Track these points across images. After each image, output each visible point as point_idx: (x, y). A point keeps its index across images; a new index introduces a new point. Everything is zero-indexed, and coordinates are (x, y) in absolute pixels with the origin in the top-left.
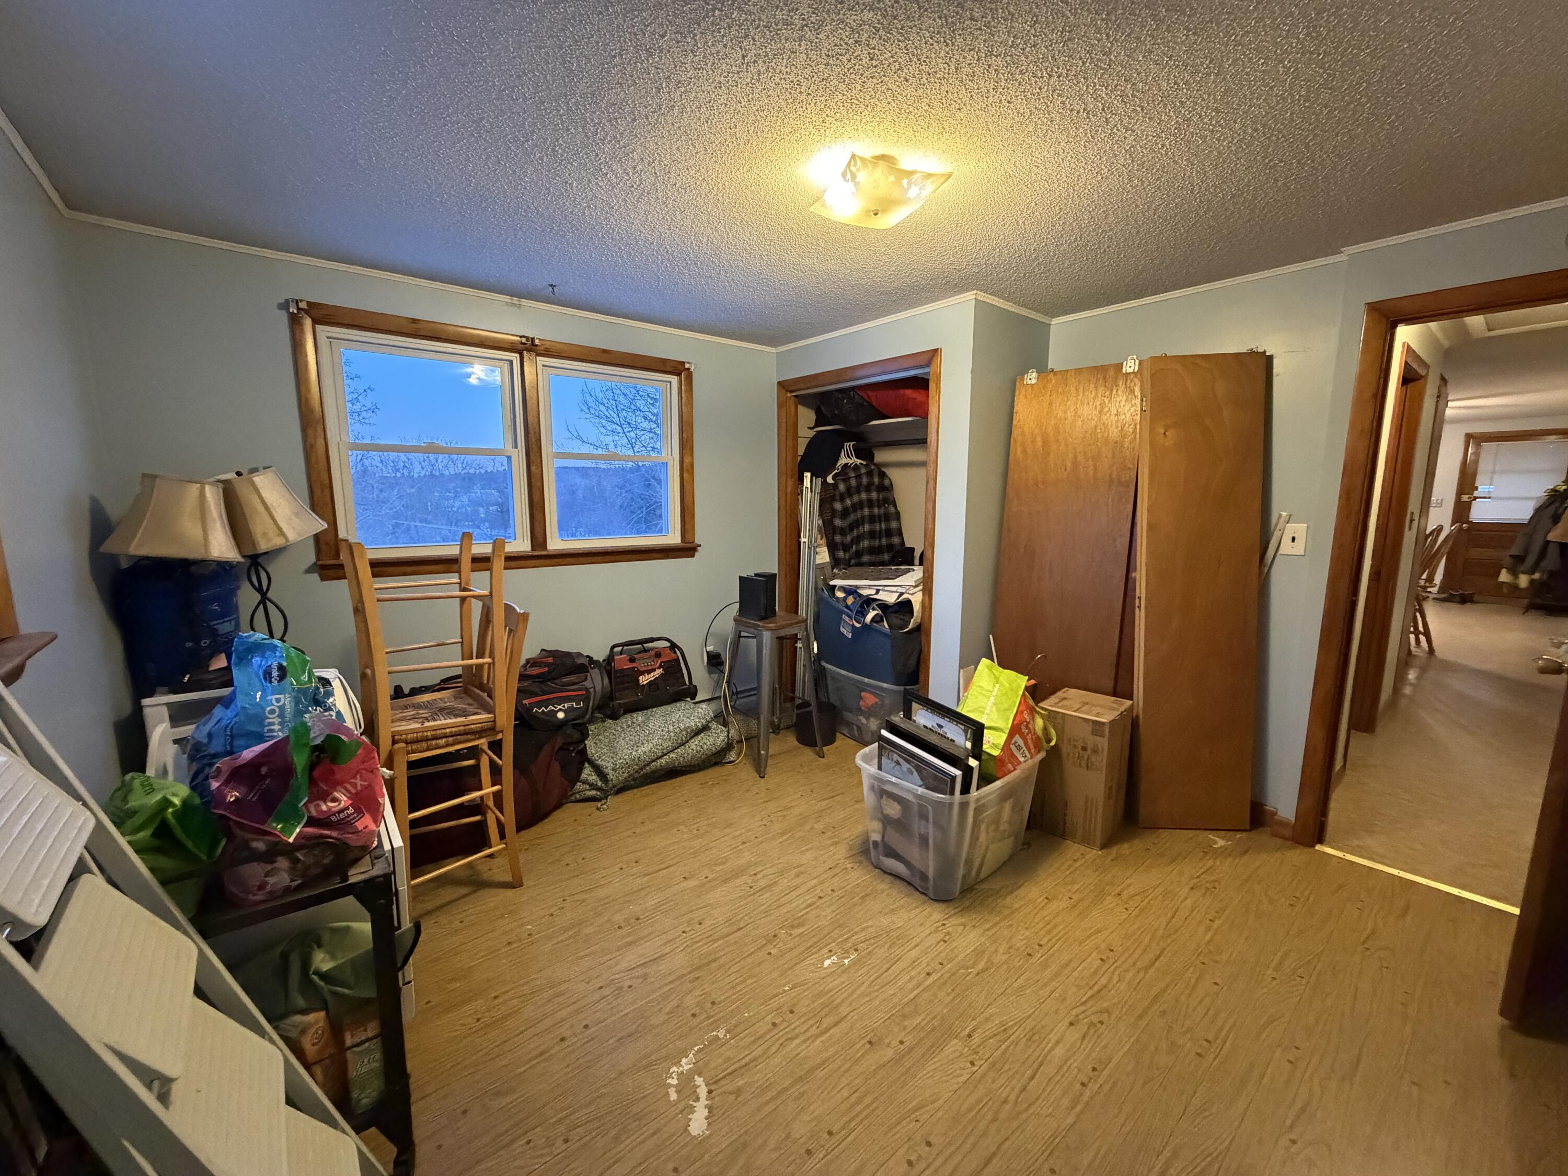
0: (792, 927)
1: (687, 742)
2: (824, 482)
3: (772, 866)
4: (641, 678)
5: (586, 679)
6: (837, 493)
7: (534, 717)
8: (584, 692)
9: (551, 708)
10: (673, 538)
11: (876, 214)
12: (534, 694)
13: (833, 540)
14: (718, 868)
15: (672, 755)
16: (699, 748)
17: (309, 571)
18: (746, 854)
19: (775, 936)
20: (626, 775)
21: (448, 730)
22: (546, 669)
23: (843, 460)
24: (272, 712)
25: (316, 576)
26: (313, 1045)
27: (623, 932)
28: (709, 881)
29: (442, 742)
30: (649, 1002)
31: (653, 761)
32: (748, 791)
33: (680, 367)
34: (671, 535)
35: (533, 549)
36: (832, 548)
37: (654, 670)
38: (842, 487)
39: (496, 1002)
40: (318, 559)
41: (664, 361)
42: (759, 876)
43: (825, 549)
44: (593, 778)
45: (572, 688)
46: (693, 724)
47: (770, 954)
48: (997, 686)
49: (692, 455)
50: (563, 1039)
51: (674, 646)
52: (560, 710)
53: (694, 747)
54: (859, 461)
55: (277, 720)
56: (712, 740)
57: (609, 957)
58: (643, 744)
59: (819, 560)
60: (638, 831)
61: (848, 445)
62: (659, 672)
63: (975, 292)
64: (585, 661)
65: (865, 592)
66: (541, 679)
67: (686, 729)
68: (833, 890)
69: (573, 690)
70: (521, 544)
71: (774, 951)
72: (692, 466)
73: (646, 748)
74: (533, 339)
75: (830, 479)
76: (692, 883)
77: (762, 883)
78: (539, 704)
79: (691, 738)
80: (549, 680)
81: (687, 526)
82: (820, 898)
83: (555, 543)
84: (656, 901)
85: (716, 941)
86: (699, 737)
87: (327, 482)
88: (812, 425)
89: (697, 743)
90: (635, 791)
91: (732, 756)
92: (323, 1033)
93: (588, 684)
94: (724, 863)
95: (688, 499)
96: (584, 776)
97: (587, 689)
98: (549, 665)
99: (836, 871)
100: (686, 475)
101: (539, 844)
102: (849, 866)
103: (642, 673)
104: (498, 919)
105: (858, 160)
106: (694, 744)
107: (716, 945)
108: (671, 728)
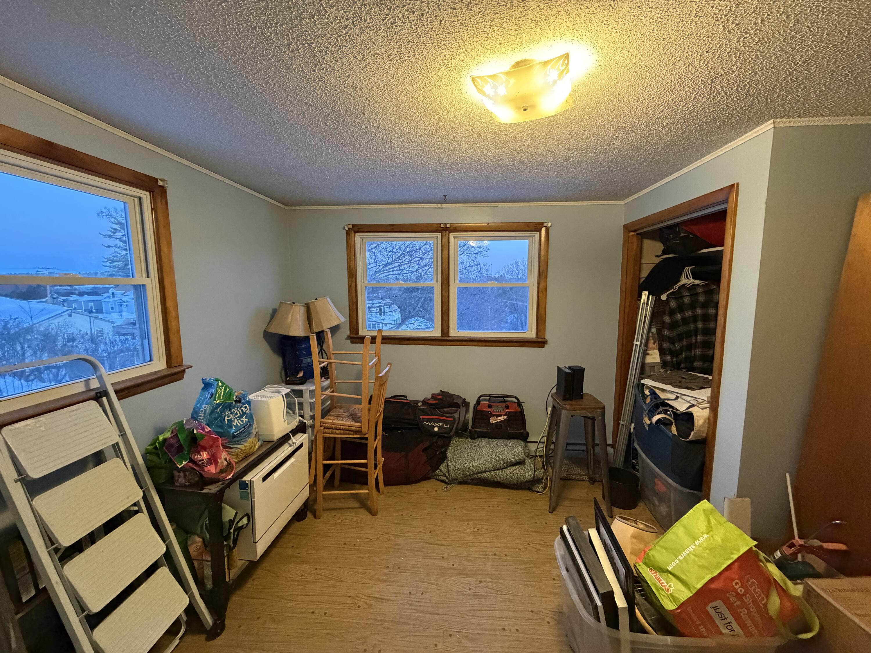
0: (466, 637)
1: (506, 468)
2: (658, 300)
3: (496, 583)
4: (492, 419)
5: (456, 412)
6: (667, 308)
7: (423, 426)
8: (452, 419)
9: (432, 423)
10: (531, 334)
11: (525, 110)
12: (427, 414)
13: (661, 345)
14: (465, 563)
15: (493, 473)
16: (511, 475)
17: (346, 339)
18: (490, 563)
19: (451, 635)
20: (461, 475)
21: (342, 427)
22: (437, 402)
23: (684, 281)
24: (202, 411)
25: (349, 342)
26: (194, 551)
27: (387, 571)
28: (453, 569)
29: (338, 432)
30: (356, 623)
31: (480, 473)
32: (532, 518)
33: (540, 226)
34: (529, 332)
35: (442, 336)
36: (662, 352)
37: (501, 416)
38: (673, 304)
39: (316, 571)
40: (350, 334)
41: (527, 224)
42: (482, 585)
43: (657, 352)
44: (445, 470)
45: (447, 415)
46: (509, 458)
47: (436, 645)
48: (706, 536)
49: (546, 281)
50: (313, 613)
51: (519, 404)
52: (437, 426)
53: (508, 473)
54: (697, 282)
55: (203, 415)
56: (523, 472)
57: (368, 581)
58: (475, 460)
59: (649, 360)
60: (449, 513)
61: (688, 270)
62: (504, 418)
63: (772, 121)
64: (460, 402)
65: (662, 396)
66: (434, 407)
67: (503, 460)
68: (517, 630)
69: (446, 417)
70: (437, 333)
71: (440, 646)
72: (546, 289)
73: (475, 463)
74: (446, 224)
75: (664, 297)
76: (444, 564)
77: (480, 591)
78: (428, 420)
79: (509, 467)
80: (438, 408)
81: (540, 328)
82: (504, 629)
83: (454, 333)
84: (416, 563)
85: (419, 611)
86: (514, 468)
87: (355, 301)
88: (660, 253)
89: (511, 471)
90: (470, 486)
91: (539, 488)
92: (200, 548)
93: (456, 415)
94: (470, 561)
95: (542, 310)
96: (441, 467)
97: (454, 418)
98: (439, 399)
99: (536, 617)
100: (541, 295)
101: (402, 496)
102: (547, 619)
103: (493, 416)
104: (352, 528)
105: (478, 80)
106: (510, 471)
107: (417, 614)
108: (494, 456)
